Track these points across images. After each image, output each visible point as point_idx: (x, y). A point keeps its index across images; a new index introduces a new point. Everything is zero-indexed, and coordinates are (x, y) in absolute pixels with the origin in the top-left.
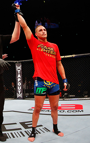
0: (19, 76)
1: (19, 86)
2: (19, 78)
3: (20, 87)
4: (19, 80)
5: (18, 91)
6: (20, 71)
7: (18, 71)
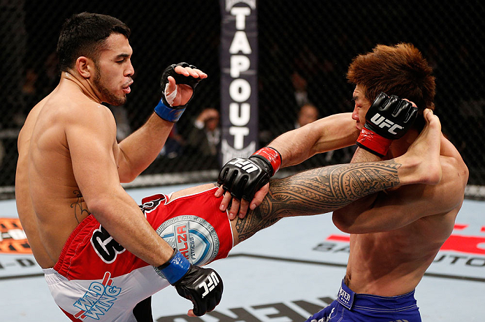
0: (241, 43)
1: (234, 102)
2: (240, 53)
3: (246, 109)
4: (239, 65)
5: (233, 131)
6: (246, 11)
7: (235, 11)
